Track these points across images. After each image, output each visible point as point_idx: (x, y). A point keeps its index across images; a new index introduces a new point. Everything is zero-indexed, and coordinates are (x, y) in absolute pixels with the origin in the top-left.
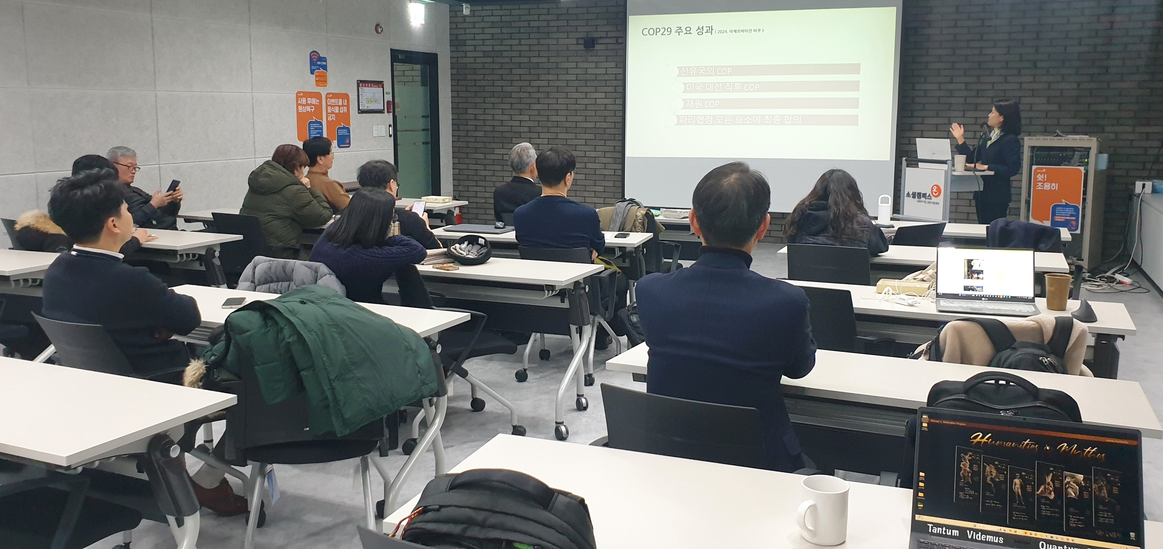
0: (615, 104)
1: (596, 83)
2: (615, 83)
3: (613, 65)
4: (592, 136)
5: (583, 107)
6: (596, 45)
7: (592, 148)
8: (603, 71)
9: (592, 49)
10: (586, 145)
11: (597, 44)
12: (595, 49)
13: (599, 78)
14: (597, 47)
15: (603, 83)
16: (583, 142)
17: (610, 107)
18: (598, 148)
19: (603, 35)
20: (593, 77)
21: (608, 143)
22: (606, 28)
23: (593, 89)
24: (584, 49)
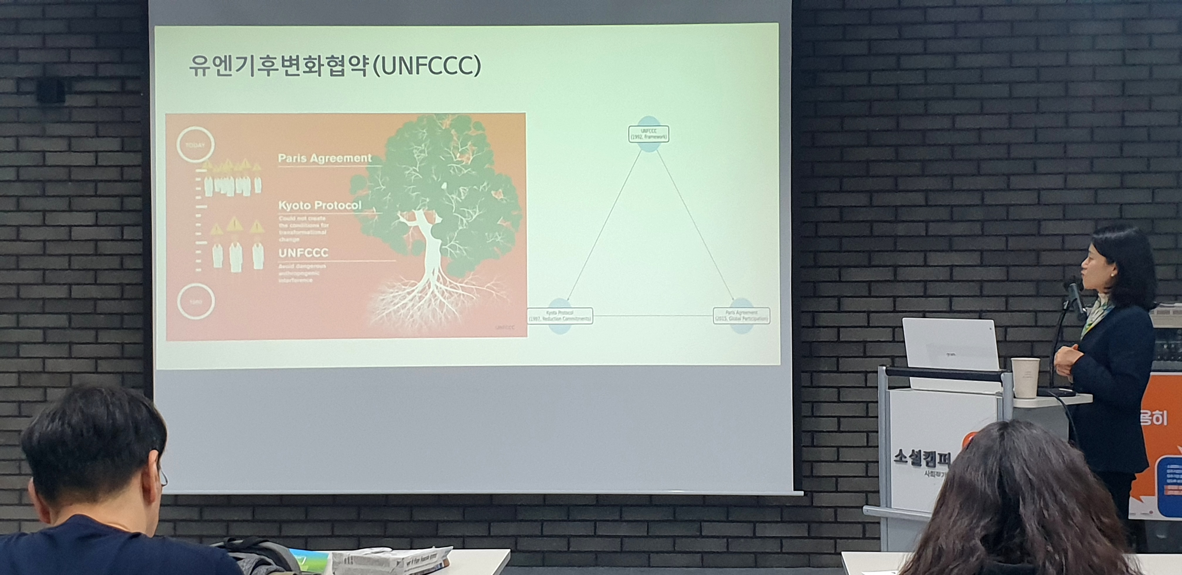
0: (123, 240)
1: (70, 189)
2: (120, 188)
3: (114, 144)
4: (62, 320)
5: (36, 248)
6: (67, 97)
7: (63, 351)
8: (88, 160)
9: (57, 105)
10: (44, 342)
11: (70, 93)
12: (66, 104)
13: (77, 175)
14: (70, 100)
15: (89, 189)
16: (38, 335)
17: (107, 248)
18: (77, 350)
19: (86, 71)
20: (62, 174)
21: (104, 336)
22: (93, 56)
23: (62, 204)
24: (37, 104)
